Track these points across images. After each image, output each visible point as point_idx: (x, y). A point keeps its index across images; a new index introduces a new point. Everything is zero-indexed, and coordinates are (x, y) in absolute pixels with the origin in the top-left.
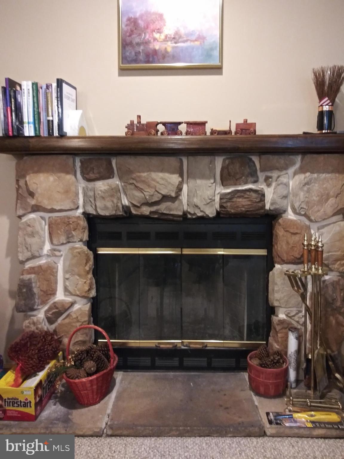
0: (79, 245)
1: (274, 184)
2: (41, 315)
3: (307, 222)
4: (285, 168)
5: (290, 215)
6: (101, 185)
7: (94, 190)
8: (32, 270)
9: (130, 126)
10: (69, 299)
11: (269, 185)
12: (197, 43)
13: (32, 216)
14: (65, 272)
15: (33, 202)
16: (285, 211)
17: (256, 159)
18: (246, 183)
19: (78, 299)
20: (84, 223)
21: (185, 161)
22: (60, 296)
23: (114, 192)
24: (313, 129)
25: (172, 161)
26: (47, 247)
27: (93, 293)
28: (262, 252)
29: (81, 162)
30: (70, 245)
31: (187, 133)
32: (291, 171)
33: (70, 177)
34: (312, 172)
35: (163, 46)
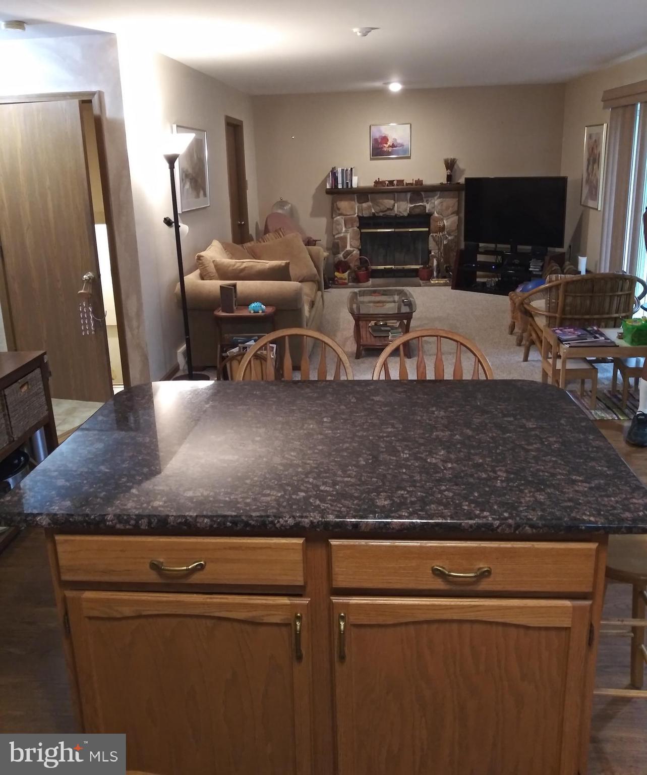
0: (356, 228)
1: (429, 203)
2: (341, 256)
3: (442, 217)
4: (433, 197)
5: (436, 215)
6: (364, 205)
7: (362, 207)
8: (338, 238)
9: (376, 182)
10: (352, 249)
11: (428, 203)
12: (401, 148)
13: (338, 217)
14: (350, 239)
15: (340, 212)
16: (434, 213)
17: (423, 193)
18: (419, 203)
19: (355, 249)
20: (358, 220)
21: (396, 194)
22: (348, 248)
23: (369, 207)
24: (445, 181)
25: (391, 195)
26: (344, 229)
27: (360, 247)
28: (427, 229)
29: (357, 196)
30: (353, 228)
31: (397, 185)
32: (436, 198)
33: (353, 202)
34: (443, 198)
35: (388, 149)
